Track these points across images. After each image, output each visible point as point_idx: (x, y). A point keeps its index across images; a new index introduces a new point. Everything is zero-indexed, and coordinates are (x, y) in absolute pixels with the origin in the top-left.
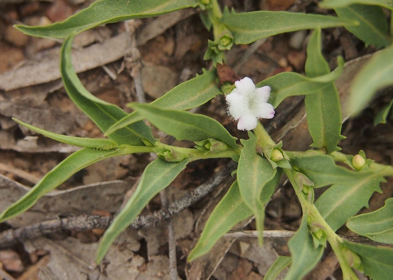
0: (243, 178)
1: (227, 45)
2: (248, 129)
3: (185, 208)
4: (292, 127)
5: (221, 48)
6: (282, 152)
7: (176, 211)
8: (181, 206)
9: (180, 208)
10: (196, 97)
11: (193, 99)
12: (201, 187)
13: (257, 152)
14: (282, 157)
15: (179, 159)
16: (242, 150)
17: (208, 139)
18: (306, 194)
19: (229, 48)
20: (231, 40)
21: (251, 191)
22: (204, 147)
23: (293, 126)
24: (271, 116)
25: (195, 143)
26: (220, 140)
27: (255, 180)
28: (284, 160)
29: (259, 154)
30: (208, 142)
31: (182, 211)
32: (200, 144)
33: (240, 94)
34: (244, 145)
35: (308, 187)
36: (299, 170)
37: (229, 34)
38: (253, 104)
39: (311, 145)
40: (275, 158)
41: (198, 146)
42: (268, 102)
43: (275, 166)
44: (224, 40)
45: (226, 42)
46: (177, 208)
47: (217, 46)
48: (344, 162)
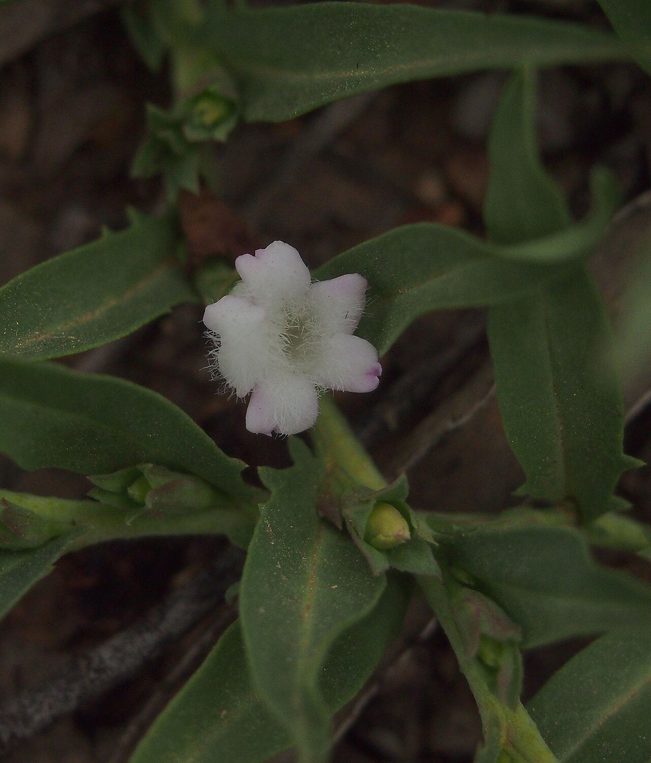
0: (262, 610)
1: (216, 124)
2: (287, 429)
3: (56, 720)
4: (451, 425)
5: (193, 134)
6: (407, 517)
7: (23, 731)
8: (41, 714)
9: (37, 718)
10: (99, 313)
11: (86, 318)
12: (116, 641)
13: (321, 514)
14: (407, 534)
15: (30, 537)
16: (263, 508)
17: (139, 467)
18: (492, 671)
19: (221, 135)
20: (231, 106)
21: (289, 659)
22: (123, 493)
23: (454, 419)
24: (366, 384)
25: (93, 479)
26: (184, 471)
27: (308, 618)
28: (414, 543)
29: (327, 522)
30: (137, 476)
31: (45, 730)
32: (111, 483)
33: (253, 301)
34: (274, 490)
35: (498, 646)
36: (472, 583)
37: (222, 85)
38: (300, 341)
39: (520, 492)
40: (381, 537)
41: (102, 491)
42: (356, 333)
43: (380, 564)
44: (204, 105)
45: (210, 112)
46: (26, 720)
47: (177, 126)
48: (640, 553)
